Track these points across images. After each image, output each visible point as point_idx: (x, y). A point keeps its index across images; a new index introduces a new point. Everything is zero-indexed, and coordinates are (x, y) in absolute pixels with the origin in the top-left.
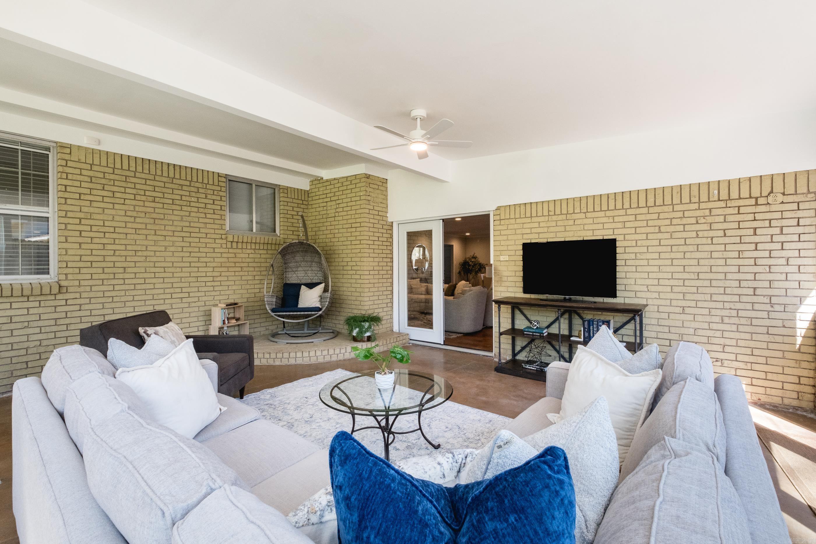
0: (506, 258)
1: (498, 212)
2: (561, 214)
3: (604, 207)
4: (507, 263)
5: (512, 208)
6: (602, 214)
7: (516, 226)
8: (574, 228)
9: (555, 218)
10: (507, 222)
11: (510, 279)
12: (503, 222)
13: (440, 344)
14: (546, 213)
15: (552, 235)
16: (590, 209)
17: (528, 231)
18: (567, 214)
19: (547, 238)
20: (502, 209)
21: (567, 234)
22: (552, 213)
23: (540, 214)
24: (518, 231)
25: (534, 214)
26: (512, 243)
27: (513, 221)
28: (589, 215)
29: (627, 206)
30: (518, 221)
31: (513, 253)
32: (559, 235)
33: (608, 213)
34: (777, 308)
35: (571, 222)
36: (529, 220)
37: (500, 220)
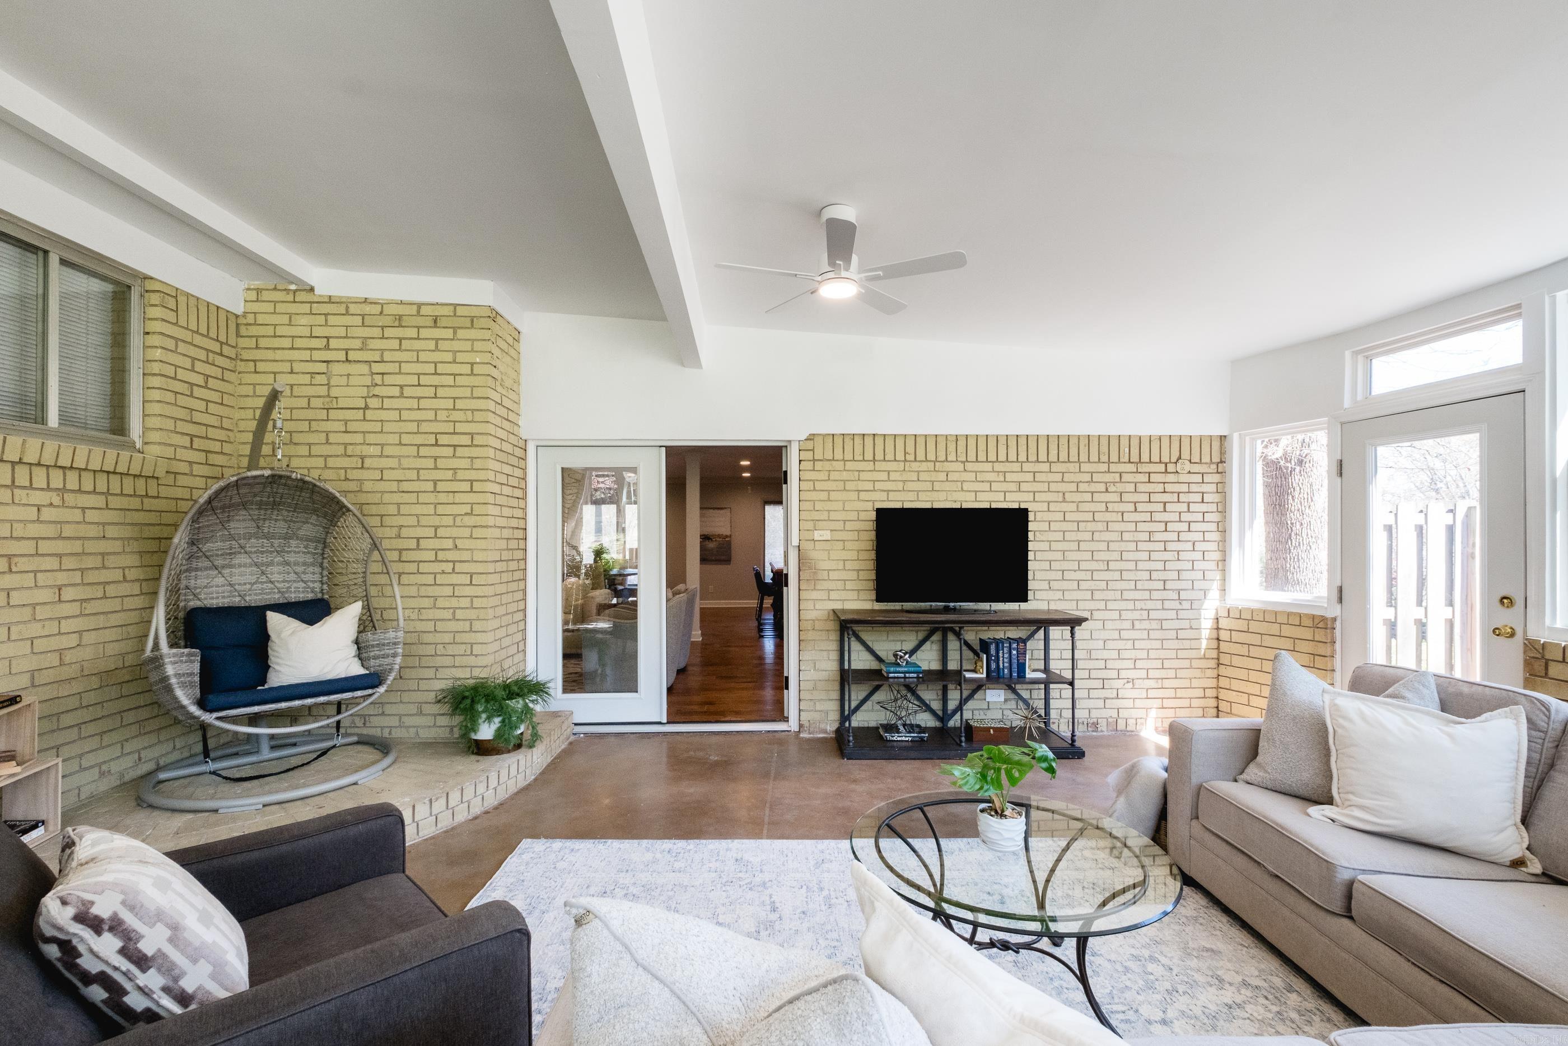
0: (827, 535)
1: (809, 445)
2: (927, 460)
3: (992, 457)
4: (827, 546)
5: (838, 441)
6: (988, 467)
7: (845, 475)
8: (947, 486)
9: (915, 466)
10: (827, 465)
11: (834, 575)
12: (819, 465)
13: (660, 723)
14: (900, 456)
15: (912, 496)
16: (972, 456)
17: (869, 486)
18: (936, 461)
19: (903, 501)
20: (819, 441)
21: (934, 496)
22: (909, 457)
23: (890, 456)
24: (850, 486)
25: (879, 456)
26: (839, 506)
27: (839, 465)
28: (969, 466)
29: (1022, 457)
30: (850, 465)
31: (839, 525)
32: (922, 496)
33: (998, 467)
34: (1186, 605)
35: (942, 476)
36: (870, 466)
37: (814, 460)
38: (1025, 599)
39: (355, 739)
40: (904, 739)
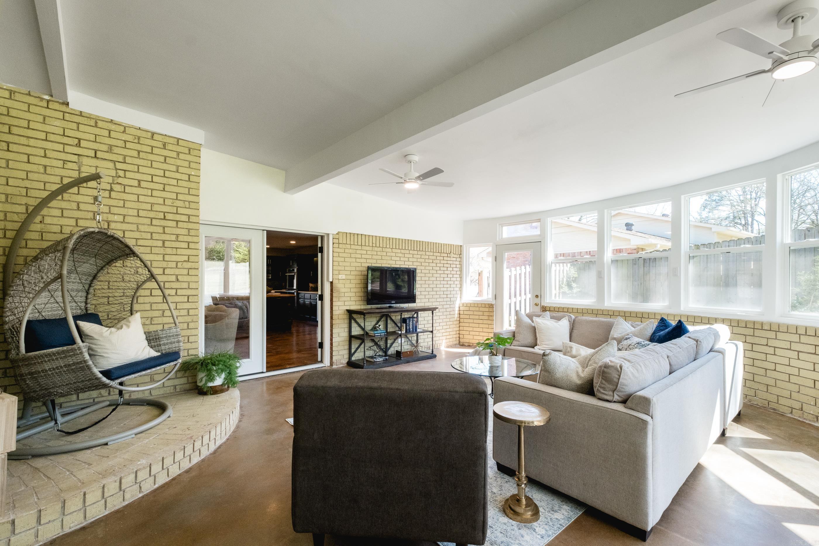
0: (344, 277)
1: (337, 236)
2: (380, 247)
3: (401, 248)
4: (344, 281)
5: (348, 235)
6: (399, 251)
7: (351, 251)
8: (387, 258)
9: (376, 249)
10: (344, 246)
11: (346, 294)
12: (341, 246)
13: (262, 372)
14: (371, 245)
15: (374, 261)
16: (394, 247)
17: (359, 256)
18: (383, 247)
19: (372, 263)
20: (341, 234)
21: (382, 261)
22: (374, 245)
23: (367, 244)
24: (353, 256)
25: (363, 244)
26: (348, 264)
27: (348, 246)
28: (394, 250)
29: (410, 249)
30: (353, 247)
31: (348, 273)
32: (379, 261)
33: (403, 251)
34: (452, 303)
35: (385, 254)
36: (359, 247)
37: (339, 243)
38: (414, 301)
39: (108, 403)
40: (380, 360)
